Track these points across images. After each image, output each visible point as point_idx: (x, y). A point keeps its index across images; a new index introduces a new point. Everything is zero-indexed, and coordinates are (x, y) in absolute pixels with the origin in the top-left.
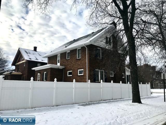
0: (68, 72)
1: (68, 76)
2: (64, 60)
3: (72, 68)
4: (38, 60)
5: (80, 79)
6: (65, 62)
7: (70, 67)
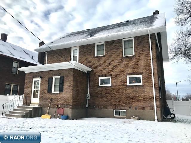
0: (100, 78)
1: (100, 85)
2: (90, 57)
3: (112, 73)
4: (14, 56)
5: (134, 92)
6: (93, 61)
7: (105, 69)
